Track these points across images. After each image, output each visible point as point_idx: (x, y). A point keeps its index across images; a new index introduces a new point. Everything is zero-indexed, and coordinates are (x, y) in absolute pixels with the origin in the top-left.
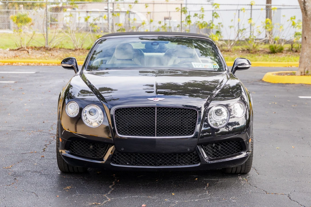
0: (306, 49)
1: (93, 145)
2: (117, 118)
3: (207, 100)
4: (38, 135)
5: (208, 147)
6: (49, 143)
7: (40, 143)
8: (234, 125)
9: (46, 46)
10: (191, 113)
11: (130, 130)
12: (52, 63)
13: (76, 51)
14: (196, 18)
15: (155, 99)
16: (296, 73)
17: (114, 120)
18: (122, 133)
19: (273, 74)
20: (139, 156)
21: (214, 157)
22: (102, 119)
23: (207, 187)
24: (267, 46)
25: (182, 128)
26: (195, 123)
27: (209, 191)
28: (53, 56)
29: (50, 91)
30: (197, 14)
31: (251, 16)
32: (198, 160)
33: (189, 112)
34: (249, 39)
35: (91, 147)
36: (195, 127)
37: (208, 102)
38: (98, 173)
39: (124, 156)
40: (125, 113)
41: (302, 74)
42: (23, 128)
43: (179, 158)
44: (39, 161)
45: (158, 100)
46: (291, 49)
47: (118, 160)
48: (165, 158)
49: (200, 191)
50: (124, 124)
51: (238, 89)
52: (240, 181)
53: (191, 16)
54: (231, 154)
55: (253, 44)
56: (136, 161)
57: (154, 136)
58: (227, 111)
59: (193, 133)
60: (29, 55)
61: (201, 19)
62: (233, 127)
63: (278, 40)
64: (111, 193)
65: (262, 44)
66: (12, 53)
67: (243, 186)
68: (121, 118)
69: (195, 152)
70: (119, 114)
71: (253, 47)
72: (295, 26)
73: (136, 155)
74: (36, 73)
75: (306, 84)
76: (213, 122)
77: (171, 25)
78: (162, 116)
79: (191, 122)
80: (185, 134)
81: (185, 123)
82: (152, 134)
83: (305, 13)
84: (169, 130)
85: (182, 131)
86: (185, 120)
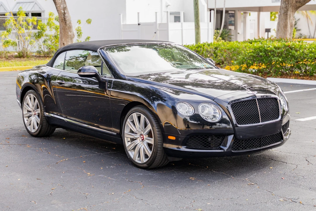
11: (243, 120)
15: (253, 92)
26: (278, 108)
33: (273, 101)
35: (210, 139)
45: (256, 93)
47: (236, 147)
59: (278, 117)
78: (261, 106)
79: (276, 108)
80: (275, 118)
81: (274, 109)
82: (258, 121)
83: (64, 23)
84: (267, 116)
85: (273, 116)
86: (273, 107)
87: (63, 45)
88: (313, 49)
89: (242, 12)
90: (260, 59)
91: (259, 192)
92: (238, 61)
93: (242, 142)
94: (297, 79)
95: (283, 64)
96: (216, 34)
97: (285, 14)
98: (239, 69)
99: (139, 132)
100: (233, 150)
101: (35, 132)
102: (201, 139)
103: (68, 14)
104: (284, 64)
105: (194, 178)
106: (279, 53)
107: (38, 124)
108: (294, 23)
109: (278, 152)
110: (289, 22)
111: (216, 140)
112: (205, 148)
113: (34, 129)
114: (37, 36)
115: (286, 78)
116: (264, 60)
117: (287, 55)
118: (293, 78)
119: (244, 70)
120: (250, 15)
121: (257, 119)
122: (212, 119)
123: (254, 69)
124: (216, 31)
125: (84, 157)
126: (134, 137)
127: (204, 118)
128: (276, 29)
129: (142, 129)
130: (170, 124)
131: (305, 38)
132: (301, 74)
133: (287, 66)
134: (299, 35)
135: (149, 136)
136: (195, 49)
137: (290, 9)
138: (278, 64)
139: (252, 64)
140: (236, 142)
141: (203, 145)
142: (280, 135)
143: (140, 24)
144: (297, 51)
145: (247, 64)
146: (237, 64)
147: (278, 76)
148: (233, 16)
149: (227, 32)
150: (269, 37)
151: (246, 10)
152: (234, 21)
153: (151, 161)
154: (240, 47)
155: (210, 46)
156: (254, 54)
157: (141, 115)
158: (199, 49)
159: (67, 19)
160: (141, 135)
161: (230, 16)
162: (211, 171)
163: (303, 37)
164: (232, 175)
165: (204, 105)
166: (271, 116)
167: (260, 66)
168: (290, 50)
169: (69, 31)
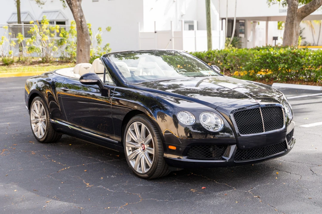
10: (279, 110)
11: (246, 130)
15: (256, 101)
18: (242, 133)
25: (277, 123)
33: (277, 109)
35: (211, 149)
36: (283, 120)
40: (240, 116)
45: (259, 102)
46: (19, 61)
47: (239, 157)
57: (263, 132)
59: (283, 126)
70: (236, 117)
73: (252, 150)
78: (265, 115)
79: (280, 116)
80: (279, 127)
81: (278, 118)
82: (261, 130)
83: (81, 31)
84: (270, 125)
85: (277, 125)
86: (277, 116)
87: (80, 51)
88: (317, 56)
89: (252, 22)
90: (267, 65)
91: (261, 207)
92: (246, 67)
93: (245, 152)
94: (302, 84)
95: (288, 70)
96: (227, 42)
97: (291, 23)
98: (247, 74)
99: (140, 141)
100: (235, 160)
101: (41, 138)
102: (203, 149)
103: (85, 22)
104: (290, 70)
105: (195, 190)
106: (285, 60)
107: (44, 130)
108: (299, 32)
109: (282, 161)
110: (294, 31)
111: (218, 150)
112: (207, 158)
113: (41, 135)
114: (59, 43)
115: (291, 83)
116: (271, 66)
117: (293, 61)
118: (298, 83)
119: (252, 75)
120: (259, 24)
121: (261, 128)
122: (214, 128)
123: (261, 74)
124: (227, 38)
125: (86, 165)
126: (135, 146)
127: (206, 127)
128: (283, 37)
129: (143, 139)
130: (171, 133)
131: (310, 45)
132: (306, 80)
133: (292, 72)
134: (304, 42)
135: (150, 146)
136: (206, 55)
137: (296, 18)
138: (284, 70)
139: (259, 70)
140: (238, 152)
141: (205, 155)
142: (284, 144)
143: (156, 31)
144: (302, 58)
145: (255, 70)
146: (245, 70)
147: (283, 81)
148: (243, 24)
149: (237, 40)
150: (276, 44)
151: (256, 20)
152: (244, 29)
153: (152, 172)
154: (248, 54)
155: (221, 53)
156: (261, 60)
157: (141, 124)
158: (210, 55)
159: (84, 27)
160: (142, 144)
161: (241, 25)
162: (213, 181)
163: (307, 45)
164: (234, 187)
165: (206, 114)
166: (275, 125)
167: (267, 72)
168: (296, 57)
169: (86, 38)
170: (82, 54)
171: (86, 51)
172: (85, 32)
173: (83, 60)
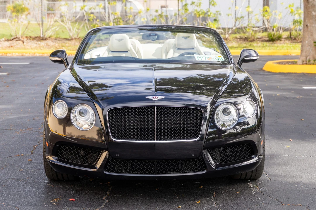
0: (307, 37)
1: (83, 150)
2: (111, 120)
3: (213, 98)
4: (27, 134)
5: (214, 151)
6: (38, 144)
7: (28, 143)
8: (243, 126)
9: (42, 36)
10: (195, 113)
11: (126, 134)
12: (47, 53)
13: (72, 41)
14: (194, 6)
15: (154, 97)
16: (298, 62)
17: (108, 122)
18: (117, 136)
19: (274, 63)
20: (136, 163)
21: (222, 163)
22: (94, 121)
23: (214, 197)
24: (265, 34)
25: (185, 131)
26: (201, 124)
27: (217, 202)
28: (49, 45)
29: (43, 84)
30: (195, 2)
31: (249, 4)
32: (204, 167)
33: (193, 112)
34: (248, 27)
35: (82, 152)
36: (200, 128)
37: (214, 99)
38: (91, 180)
39: (120, 163)
40: (120, 114)
41: (304, 63)
42: (11, 126)
43: (182, 164)
44: (26, 166)
45: (158, 99)
46: (289, 36)
47: (112, 168)
48: (167, 164)
49: (206, 203)
50: (119, 126)
51: (247, 84)
52: (251, 189)
53: (188, 4)
54: (241, 159)
55: (251, 32)
56: (133, 168)
57: (154, 139)
58: (236, 110)
59: (197, 136)
60: (24, 45)
61: (199, 7)
62: (242, 128)
63: (277, 28)
64: (105, 206)
65: (260, 32)
66: (7, 44)
67: (255, 195)
68: (115, 120)
69: (200, 158)
70: (113, 115)
71: (252, 35)
72: (293, 14)
73: (133, 161)
74: (30, 64)
75: (308, 74)
76: (220, 123)
77: (168, 14)
82: (151, 137)
87: (306, 27)
112: (78, 163)
140: (112, 161)
169: (313, 10)
170: (308, 30)
171: (313, 27)
172: (311, 2)
173: (309, 38)
